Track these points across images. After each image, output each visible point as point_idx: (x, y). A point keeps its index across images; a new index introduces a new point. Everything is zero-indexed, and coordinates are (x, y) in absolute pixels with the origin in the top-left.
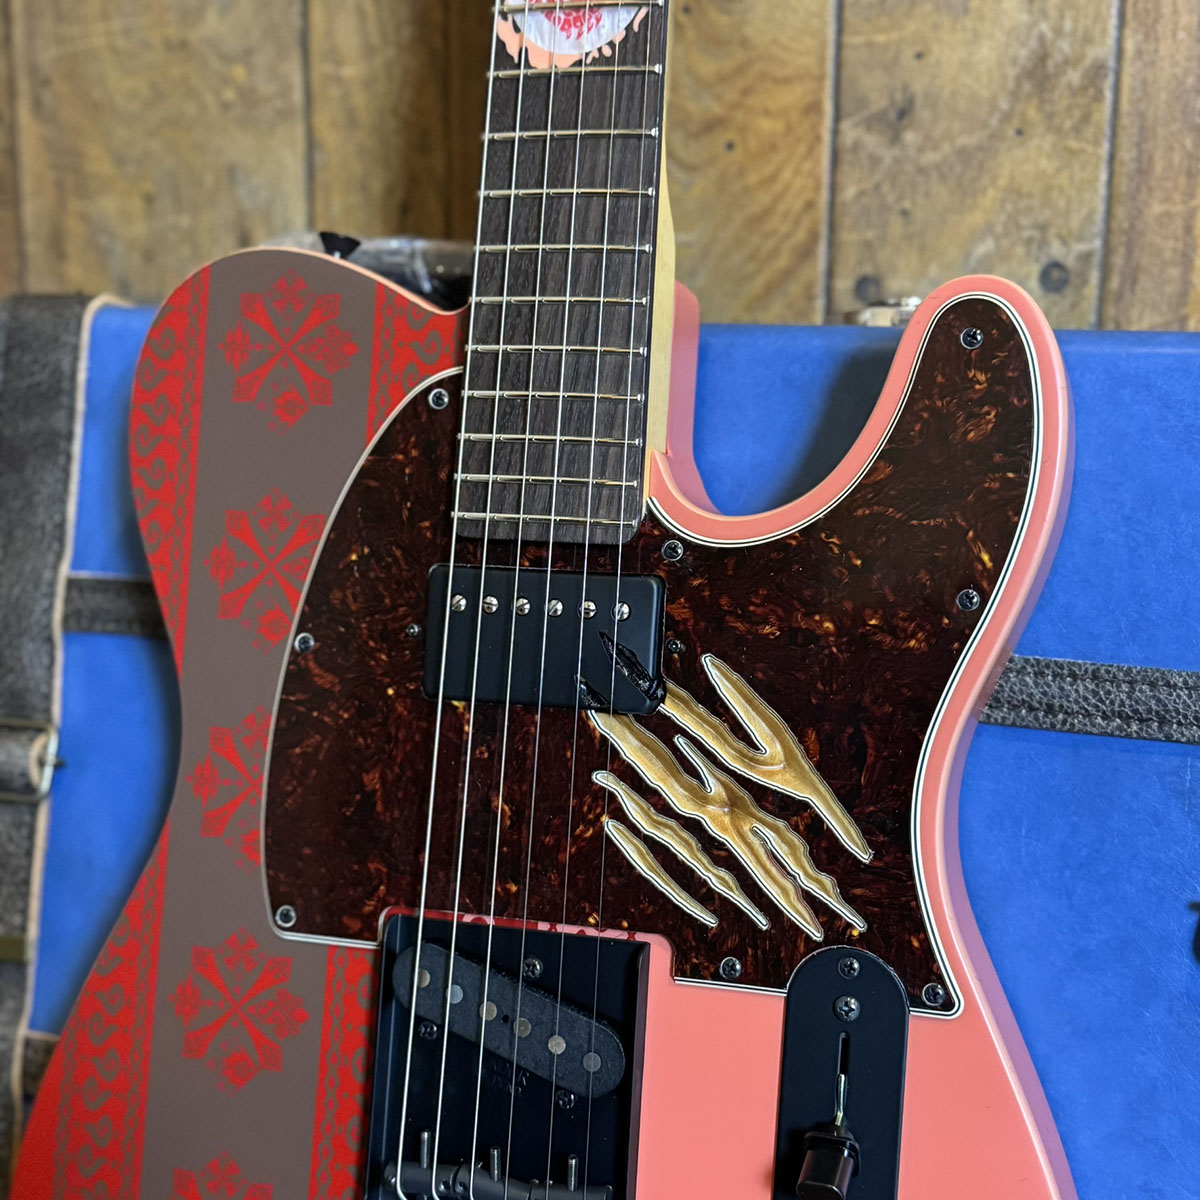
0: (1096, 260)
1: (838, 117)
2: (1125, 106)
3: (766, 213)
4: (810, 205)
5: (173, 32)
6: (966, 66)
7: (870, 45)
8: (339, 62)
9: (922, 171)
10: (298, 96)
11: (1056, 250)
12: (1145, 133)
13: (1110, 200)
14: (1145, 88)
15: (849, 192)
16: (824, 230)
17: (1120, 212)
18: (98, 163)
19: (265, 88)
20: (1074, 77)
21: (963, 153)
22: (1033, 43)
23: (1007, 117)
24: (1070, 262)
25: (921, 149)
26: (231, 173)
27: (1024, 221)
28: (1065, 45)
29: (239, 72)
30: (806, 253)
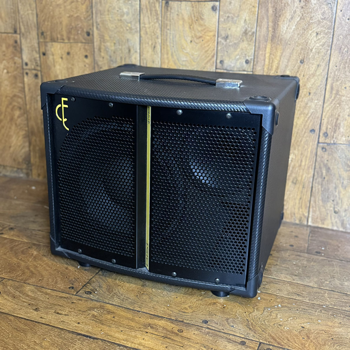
0: (253, 60)
1: (218, 37)
2: (257, 38)
3: (208, 50)
4: (214, 50)
5: (119, 18)
6: (236, 31)
7: (223, 27)
8: (145, 24)
9: (230, 46)
10: (138, 29)
11: (247, 58)
12: (259, 42)
13: (255, 51)
14: (260, 36)
15: (219, 48)
16: (216, 53)
17: (256, 53)
18: (107, 38)
19: (133, 28)
20: (250, 33)
21: (235, 44)
22: (245, 28)
23: (241, 39)
24: (249, 60)
25: (229, 42)
26: (128, 40)
27: (243, 53)
28: (249, 29)
29: (129, 25)
30: (213, 57)
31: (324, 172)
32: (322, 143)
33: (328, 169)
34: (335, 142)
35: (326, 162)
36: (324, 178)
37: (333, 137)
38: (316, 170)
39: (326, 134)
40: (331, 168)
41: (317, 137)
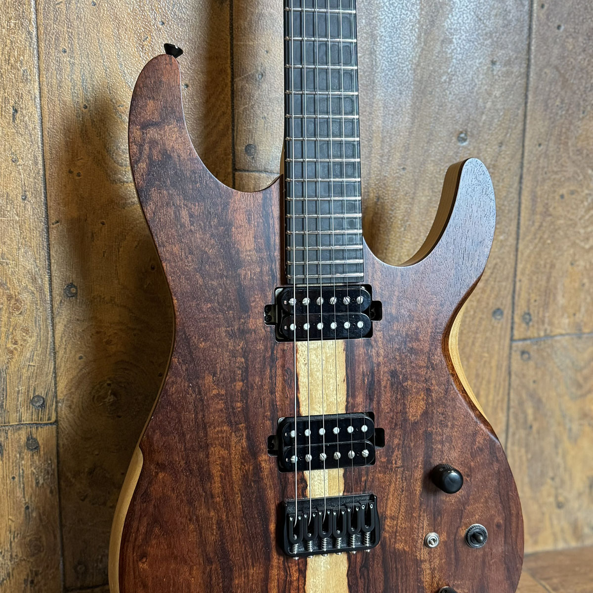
31: (530, 411)
32: (520, 340)
33: (538, 403)
34: (548, 332)
35: (532, 386)
36: (531, 427)
37: (543, 323)
38: (512, 410)
39: (527, 317)
40: (544, 400)
41: (509, 326)
